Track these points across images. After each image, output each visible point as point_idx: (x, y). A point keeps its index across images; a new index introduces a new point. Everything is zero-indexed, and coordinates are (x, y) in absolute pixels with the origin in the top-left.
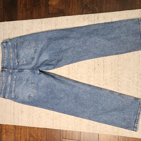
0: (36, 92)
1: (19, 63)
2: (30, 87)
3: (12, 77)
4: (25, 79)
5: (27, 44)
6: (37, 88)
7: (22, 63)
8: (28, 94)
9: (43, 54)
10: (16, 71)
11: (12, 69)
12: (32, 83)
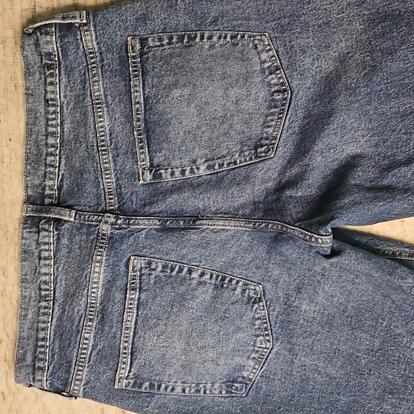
0: (277, 354)
1: (157, 176)
2: (238, 322)
3: (112, 267)
4: (202, 275)
5: (218, 49)
6: (285, 327)
7: (183, 172)
8: (223, 370)
9: (340, 119)
10: (146, 224)
11: (111, 212)
12: (250, 298)
